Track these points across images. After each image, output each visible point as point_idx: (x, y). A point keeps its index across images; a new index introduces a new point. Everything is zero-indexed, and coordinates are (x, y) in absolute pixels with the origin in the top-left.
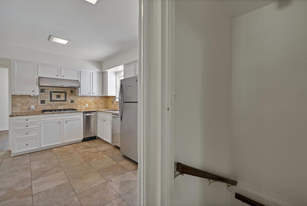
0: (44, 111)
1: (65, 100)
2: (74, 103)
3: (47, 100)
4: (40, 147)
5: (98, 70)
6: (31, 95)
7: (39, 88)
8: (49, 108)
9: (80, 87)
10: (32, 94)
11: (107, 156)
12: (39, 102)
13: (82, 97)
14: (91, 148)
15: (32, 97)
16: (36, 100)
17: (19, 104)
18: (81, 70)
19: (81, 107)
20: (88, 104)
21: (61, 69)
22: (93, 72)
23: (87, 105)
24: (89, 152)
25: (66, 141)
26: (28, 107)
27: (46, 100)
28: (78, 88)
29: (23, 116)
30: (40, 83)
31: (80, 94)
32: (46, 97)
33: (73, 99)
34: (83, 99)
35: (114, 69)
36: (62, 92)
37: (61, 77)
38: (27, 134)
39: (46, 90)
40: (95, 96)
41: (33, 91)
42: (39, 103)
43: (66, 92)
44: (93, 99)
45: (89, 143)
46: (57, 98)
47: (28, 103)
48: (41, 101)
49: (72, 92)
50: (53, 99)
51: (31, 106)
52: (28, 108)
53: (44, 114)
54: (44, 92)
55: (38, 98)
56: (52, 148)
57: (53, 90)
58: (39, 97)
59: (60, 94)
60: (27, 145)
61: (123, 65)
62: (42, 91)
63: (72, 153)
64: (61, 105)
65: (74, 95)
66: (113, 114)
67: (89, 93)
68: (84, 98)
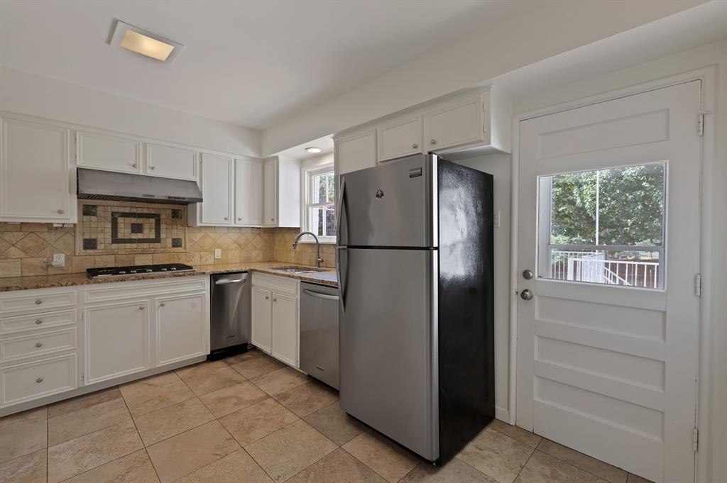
0: (93, 273)
1: (157, 240)
2: (181, 246)
3: (104, 237)
4: (81, 386)
5: (252, 154)
6: (52, 224)
7: (79, 203)
8: (110, 262)
9: (201, 200)
10: (57, 220)
11: (296, 418)
12: (77, 243)
13: (203, 230)
14: (238, 386)
15: (57, 228)
16: (69, 238)
17: (14, 252)
18: (203, 151)
19: (201, 257)
20: (220, 250)
21: (145, 145)
22: (237, 157)
23: (218, 253)
24: (235, 400)
25: (161, 362)
26: (45, 259)
27: (100, 237)
28: (196, 202)
29: (26, 289)
30: (80, 187)
31: (201, 222)
32: (99, 229)
33: (180, 237)
34: (208, 236)
35: (298, 151)
36: (149, 216)
37: (145, 170)
38: (38, 346)
39: (99, 209)
40: (240, 228)
41: (60, 212)
42: (77, 246)
43: (159, 215)
44: (233, 236)
45: (230, 364)
46: (133, 231)
47: (44, 249)
48: (84, 243)
49: (175, 214)
50: (120, 236)
51: (55, 256)
52: (45, 262)
53: (95, 283)
54: (95, 214)
55: (74, 232)
56: (117, 386)
57: (122, 210)
58: (77, 229)
59: (140, 221)
60: (39, 381)
61: (332, 135)
62: (87, 211)
63: (181, 405)
64: (144, 252)
65: (182, 225)
66: (304, 281)
67: (226, 219)
68: (211, 235)
